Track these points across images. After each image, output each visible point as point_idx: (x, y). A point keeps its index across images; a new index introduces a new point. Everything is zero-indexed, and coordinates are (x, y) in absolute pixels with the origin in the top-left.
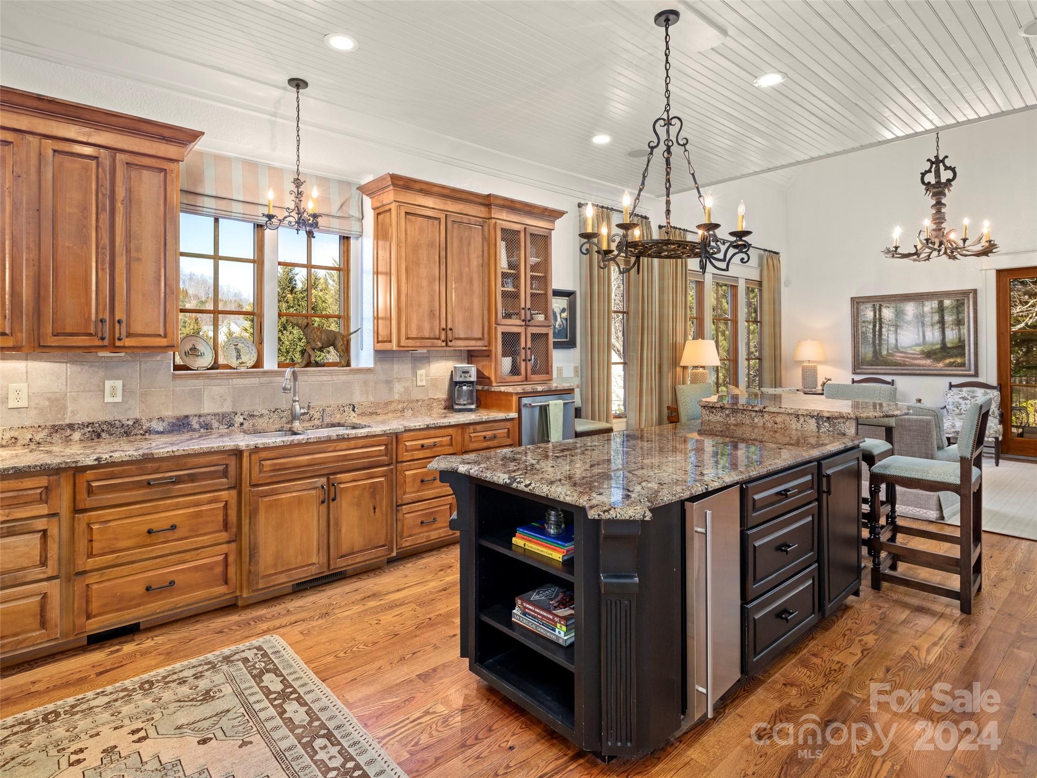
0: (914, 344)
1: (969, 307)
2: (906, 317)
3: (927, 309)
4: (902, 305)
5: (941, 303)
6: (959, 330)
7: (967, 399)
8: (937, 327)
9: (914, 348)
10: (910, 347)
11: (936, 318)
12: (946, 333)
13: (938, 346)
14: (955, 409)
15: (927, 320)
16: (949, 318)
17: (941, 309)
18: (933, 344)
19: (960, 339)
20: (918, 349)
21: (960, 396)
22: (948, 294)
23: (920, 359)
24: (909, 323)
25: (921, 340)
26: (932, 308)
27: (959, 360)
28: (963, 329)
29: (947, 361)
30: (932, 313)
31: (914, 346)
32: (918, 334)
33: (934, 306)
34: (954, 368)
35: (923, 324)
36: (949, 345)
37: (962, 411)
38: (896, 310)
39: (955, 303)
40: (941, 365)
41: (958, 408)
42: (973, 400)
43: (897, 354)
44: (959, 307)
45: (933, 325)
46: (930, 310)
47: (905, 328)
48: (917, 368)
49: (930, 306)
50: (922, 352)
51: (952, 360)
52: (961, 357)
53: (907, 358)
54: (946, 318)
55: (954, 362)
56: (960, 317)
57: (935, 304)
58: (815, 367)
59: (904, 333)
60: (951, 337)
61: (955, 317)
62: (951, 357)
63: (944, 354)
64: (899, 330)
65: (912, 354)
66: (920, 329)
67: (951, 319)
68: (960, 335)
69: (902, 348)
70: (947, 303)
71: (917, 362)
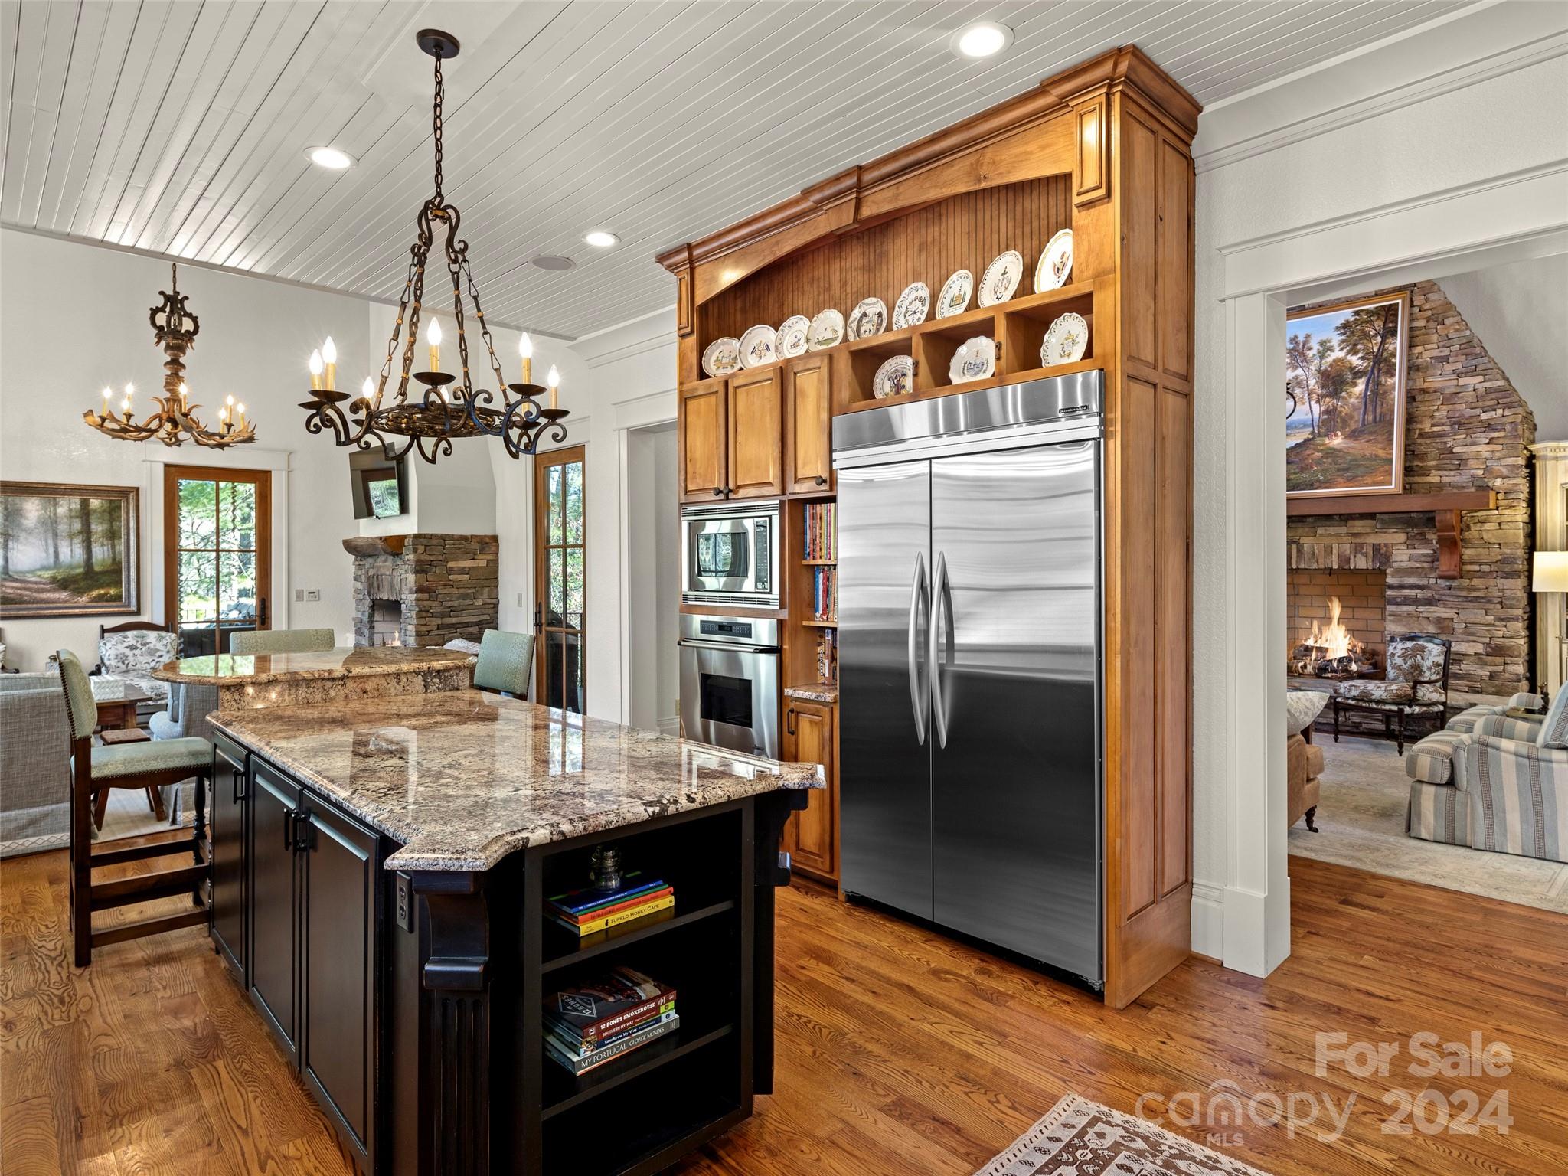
0: (38, 566)
1: (128, 513)
2: (24, 522)
3: (62, 510)
4: (17, 500)
5: (85, 504)
6: (113, 546)
7: (136, 648)
8: (78, 540)
9: (39, 573)
10: (32, 572)
11: (77, 525)
12: (94, 550)
13: (80, 570)
14: (120, 664)
15: (63, 527)
16: (98, 528)
17: (85, 513)
18: (71, 567)
19: (114, 559)
20: (47, 574)
21: (126, 645)
22: (97, 491)
23: (48, 591)
24: (29, 532)
25: (52, 560)
26: (70, 510)
27: (112, 592)
28: (120, 545)
29: (95, 593)
30: (71, 517)
31: (40, 570)
32: (47, 551)
33: (73, 506)
34: (105, 604)
35: (55, 535)
36: (97, 569)
37: (130, 666)
38: (6, 509)
39: (106, 505)
40: (84, 599)
41: (123, 663)
42: (144, 649)
43: (8, 584)
44: (112, 512)
45: (71, 537)
46: (68, 514)
47: (21, 539)
48: (44, 605)
49: (65, 507)
50: (53, 580)
51: (102, 592)
52: (116, 587)
53: (26, 589)
54: (93, 526)
55: (106, 594)
56: (115, 527)
57: (75, 503)
59: (21, 547)
60: (100, 557)
61: (106, 526)
62: (101, 587)
63: (90, 582)
64: (10, 544)
65: (36, 583)
66: (50, 542)
67: (100, 528)
68: (114, 553)
69: (17, 573)
70: (95, 503)
71: (44, 596)
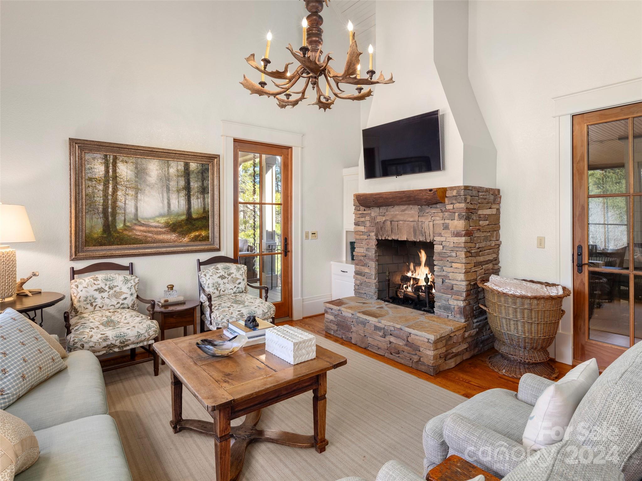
0: (157, 214)
1: (213, 174)
2: (149, 179)
3: (172, 171)
4: (144, 161)
5: (187, 166)
6: (204, 198)
7: (225, 278)
8: (183, 193)
9: (158, 219)
10: (153, 218)
11: (182, 183)
12: (192, 202)
13: (184, 217)
14: (215, 291)
15: (173, 184)
16: (195, 185)
17: (187, 173)
18: (179, 215)
19: (204, 209)
20: (163, 220)
22: (195, 156)
23: (164, 233)
24: (152, 186)
25: (166, 209)
26: (178, 171)
27: (203, 233)
28: (208, 198)
29: (193, 235)
30: (178, 176)
31: (158, 217)
32: (163, 202)
33: (180, 168)
34: (199, 243)
35: (168, 190)
36: (194, 216)
37: (222, 292)
38: (136, 168)
39: (200, 168)
40: (186, 239)
41: (217, 290)
42: (230, 278)
43: (138, 228)
44: (204, 173)
45: (178, 191)
46: (176, 173)
47: (146, 192)
48: (160, 244)
49: (176, 167)
50: (167, 225)
51: (197, 234)
52: (205, 230)
53: (149, 232)
54: (192, 184)
55: (199, 235)
56: (205, 185)
57: (181, 166)
58: (14, 255)
59: (147, 199)
60: (196, 207)
61: (200, 184)
62: (196, 230)
63: (190, 226)
64: (139, 195)
65: (156, 227)
66: (165, 195)
67: (196, 185)
68: (204, 204)
69: (143, 219)
70: (193, 166)
71: (161, 237)
